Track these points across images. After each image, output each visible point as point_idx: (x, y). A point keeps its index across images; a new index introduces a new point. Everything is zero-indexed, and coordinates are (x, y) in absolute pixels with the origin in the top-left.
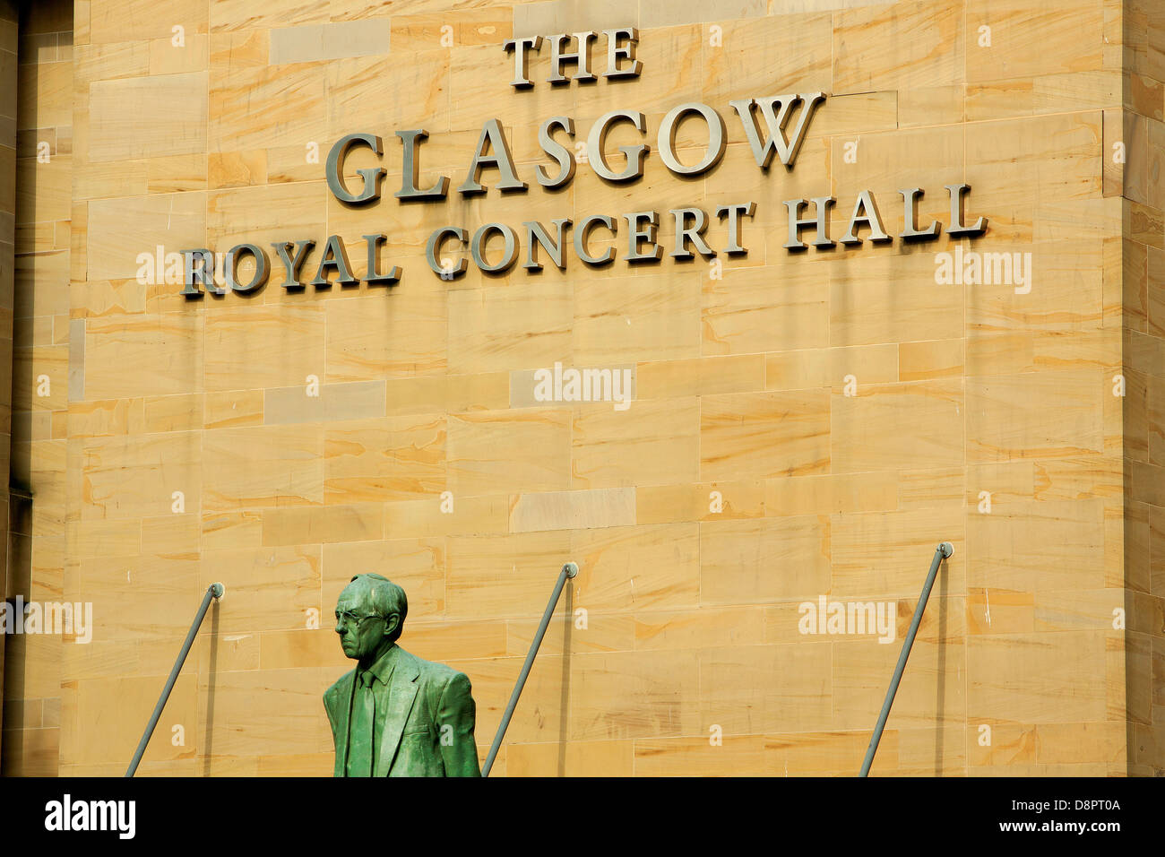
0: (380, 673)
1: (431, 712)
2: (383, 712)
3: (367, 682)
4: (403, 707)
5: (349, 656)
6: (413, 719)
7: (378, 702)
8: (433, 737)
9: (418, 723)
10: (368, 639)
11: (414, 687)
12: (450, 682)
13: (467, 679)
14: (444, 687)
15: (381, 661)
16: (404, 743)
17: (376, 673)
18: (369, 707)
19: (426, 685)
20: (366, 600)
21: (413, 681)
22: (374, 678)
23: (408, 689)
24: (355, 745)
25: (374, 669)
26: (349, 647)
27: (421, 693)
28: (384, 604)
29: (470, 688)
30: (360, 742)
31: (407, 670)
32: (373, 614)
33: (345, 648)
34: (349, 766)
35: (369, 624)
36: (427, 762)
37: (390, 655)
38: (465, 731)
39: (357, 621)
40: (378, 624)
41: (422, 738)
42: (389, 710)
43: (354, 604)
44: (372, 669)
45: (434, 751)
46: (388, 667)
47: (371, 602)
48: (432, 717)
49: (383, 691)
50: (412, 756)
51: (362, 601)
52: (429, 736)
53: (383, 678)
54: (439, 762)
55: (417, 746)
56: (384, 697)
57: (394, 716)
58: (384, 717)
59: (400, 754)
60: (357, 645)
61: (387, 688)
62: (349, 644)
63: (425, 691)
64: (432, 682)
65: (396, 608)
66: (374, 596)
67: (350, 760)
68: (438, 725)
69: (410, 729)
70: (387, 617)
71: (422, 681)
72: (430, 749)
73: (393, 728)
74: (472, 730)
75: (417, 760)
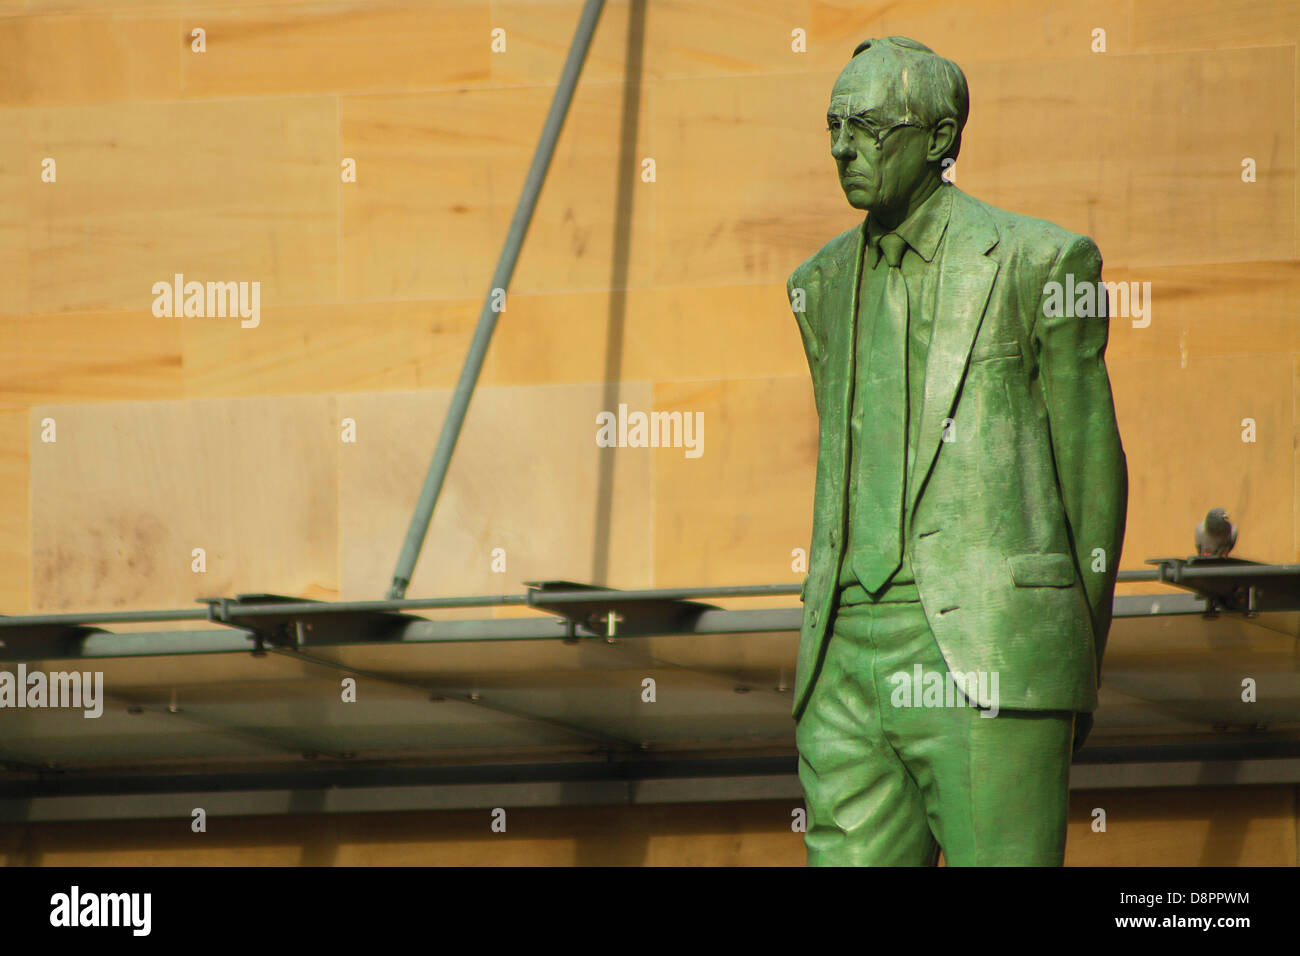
0: (918, 237)
1: (1023, 315)
2: (926, 316)
3: (891, 255)
4: (969, 307)
5: (857, 205)
6: (990, 329)
7: (914, 295)
8: (1028, 365)
9: (1000, 336)
10: (897, 170)
11: (988, 267)
12: (1063, 255)
13: (1095, 248)
14: (1051, 265)
15: (919, 213)
16: (971, 378)
17: (910, 239)
18: (896, 307)
19: (1014, 262)
20: (892, 91)
21: (987, 254)
22: (906, 247)
23: (977, 270)
24: (869, 382)
25: (906, 229)
26: (858, 187)
27: (1003, 278)
28: (929, 100)
29: (1100, 264)
30: (880, 375)
31: (974, 231)
32: (906, 119)
33: (849, 188)
34: (857, 424)
35: (898, 140)
36: (1018, 415)
37: (937, 202)
38: (1091, 352)
39: (875, 136)
40: (915, 141)
41: (1008, 367)
42: (939, 312)
43: (869, 99)
44: (902, 230)
45: (1030, 394)
46: (934, 227)
47: (902, 95)
48: (1026, 325)
49: (924, 273)
50: (989, 403)
51: (884, 94)
52: (1021, 363)
53: (925, 249)
54: (1041, 415)
55: (999, 383)
56: (927, 287)
57: (950, 325)
58: (929, 326)
59: (964, 400)
60: (875, 183)
61: (933, 268)
62: (860, 180)
63: (1011, 273)
64: (1025, 254)
65: (951, 107)
66: (908, 84)
67: (860, 410)
68: (1038, 341)
69: (983, 349)
70: (933, 125)
71: (1006, 253)
72: (1022, 389)
73: (948, 348)
74: (1101, 352)
75: (998, 410)
